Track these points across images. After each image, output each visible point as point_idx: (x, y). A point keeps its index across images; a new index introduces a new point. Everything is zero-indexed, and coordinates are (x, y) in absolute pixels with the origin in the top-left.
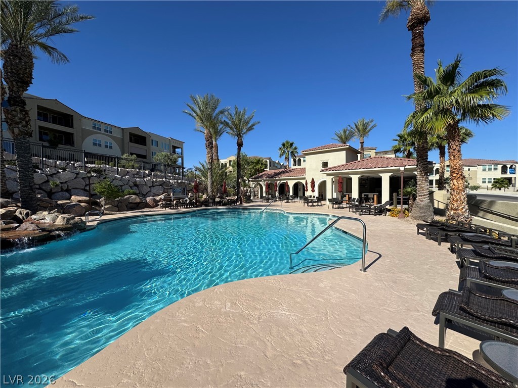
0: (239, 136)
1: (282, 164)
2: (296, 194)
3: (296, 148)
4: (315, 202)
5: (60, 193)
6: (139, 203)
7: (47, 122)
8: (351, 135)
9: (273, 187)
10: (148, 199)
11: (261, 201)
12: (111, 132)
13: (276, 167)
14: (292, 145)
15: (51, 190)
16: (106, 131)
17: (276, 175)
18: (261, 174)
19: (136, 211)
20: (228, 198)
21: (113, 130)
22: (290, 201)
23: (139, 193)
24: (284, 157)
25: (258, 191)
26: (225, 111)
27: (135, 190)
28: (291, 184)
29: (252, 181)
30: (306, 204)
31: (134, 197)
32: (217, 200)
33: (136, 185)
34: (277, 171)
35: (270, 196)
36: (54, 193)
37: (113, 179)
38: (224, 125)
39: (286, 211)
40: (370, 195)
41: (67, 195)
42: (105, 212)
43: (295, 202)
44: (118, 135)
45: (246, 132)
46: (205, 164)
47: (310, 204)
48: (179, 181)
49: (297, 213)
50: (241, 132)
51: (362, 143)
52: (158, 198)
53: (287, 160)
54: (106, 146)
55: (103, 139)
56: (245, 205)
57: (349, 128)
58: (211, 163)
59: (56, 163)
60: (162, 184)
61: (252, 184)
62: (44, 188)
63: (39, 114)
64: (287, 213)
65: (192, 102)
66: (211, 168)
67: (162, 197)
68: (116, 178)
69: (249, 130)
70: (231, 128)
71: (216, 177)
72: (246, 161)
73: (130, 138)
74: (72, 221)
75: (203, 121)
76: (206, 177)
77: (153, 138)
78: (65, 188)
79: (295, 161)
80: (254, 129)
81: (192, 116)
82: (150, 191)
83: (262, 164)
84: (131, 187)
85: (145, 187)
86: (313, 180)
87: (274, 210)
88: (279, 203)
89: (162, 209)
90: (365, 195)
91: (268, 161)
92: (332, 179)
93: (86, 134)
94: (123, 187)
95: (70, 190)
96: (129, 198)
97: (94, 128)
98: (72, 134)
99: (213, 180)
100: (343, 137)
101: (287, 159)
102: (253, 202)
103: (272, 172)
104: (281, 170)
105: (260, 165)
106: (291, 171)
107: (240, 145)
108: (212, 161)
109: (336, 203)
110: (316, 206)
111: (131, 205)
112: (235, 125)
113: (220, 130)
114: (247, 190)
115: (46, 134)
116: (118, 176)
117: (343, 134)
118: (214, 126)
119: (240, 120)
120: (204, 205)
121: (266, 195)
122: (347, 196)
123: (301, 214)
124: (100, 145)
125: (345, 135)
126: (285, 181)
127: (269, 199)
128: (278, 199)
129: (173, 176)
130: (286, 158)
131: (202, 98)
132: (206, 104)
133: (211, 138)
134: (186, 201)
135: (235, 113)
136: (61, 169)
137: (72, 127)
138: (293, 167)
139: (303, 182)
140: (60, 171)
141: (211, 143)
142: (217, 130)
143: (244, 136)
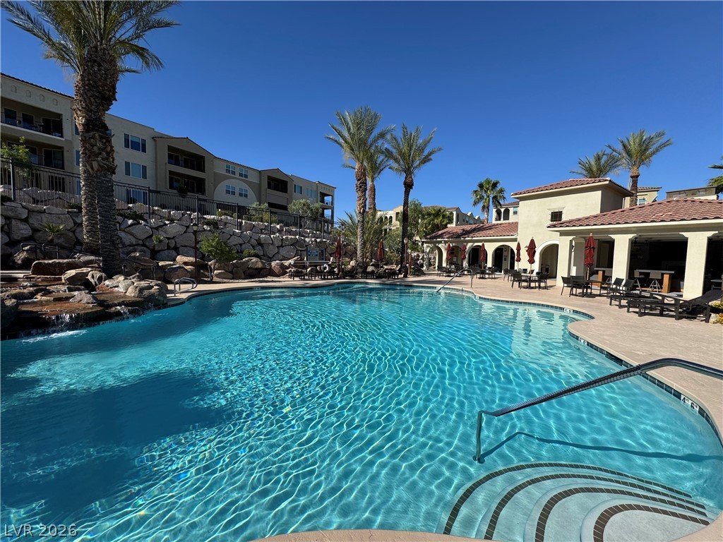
0: (408, 171)
1: (476, 218)
2: (498, 265)
3: (501, 191)
4: (535, 281)
5: (166, 252)
6: (261, 269)
7: (179, 165)
8: (613, 163)
9: (460, 253)
10: (273, 264)
11: (438, 275)
12: (246, 176)
13: (467, 222)
14: (495, 185)
15: (154, 247)
16: (241, 175)
17: (465, 234)
18: (440, 232)
19: (257, 279)
20: (386, 267)
21: (250, 173)
22: (487, 276)
23: (264, 255)
24: (481, 205)
25: (435, 258)
26: (386, 133)
27: (259, 251)
28: (490, 248)
29: (426, 243)
30: (516, 284)
31: (254, 259)
32: (370, 269)
33: (260, 244)
34: (468, 227)
35: (453, 266)
36: (159, 251)
37: (231, 235)
38: (386, 156)
39: (478, 295)
40: (655, 274)
41: (174, 253)
42: (215, 279)
43: (495, 278)
44: (253, 179)
45: (419, 165)
46: (354, 215)
47: (524, 284)
48: (318, 240)
49: (499, 301)
50: (412, 165)
51: (635, 178)
52: (287, 263)
53: (486, 210)
54: (241, 195)
55: (238, 185)
56: (411, 279)
57: (609, 151)
58: (363, 213)
59: (170, 212)
60: (294, 244)
61: (427, 248)
62: (147, 244)
63: (170, 156)
64: (480, 298)
65: (339, 121)
66: (363, 222)
67: (292, 261)
68: (234, 234)
69: (425, 162)
70: (396, 160)
71: (369, 234)
72: (421, 212)
73: (269, 184)
74: (146, 293)
75: (353, 150)
76: (355, 234)
77: (296, 182)
78: (172, 245)
79: (499, 213)
80: (431, 159)
81: (338, 143)
82: (278, 253)
83: (444, 216)
84: (253, 247)
85: (271, 246)
86: (532, 242)
87: (457, 290)
88: (467, 279)
89: (290, 279)
90: (641, 274)
91: (455, 213)
92: (571, 241)
93: (218, 179)
94: (243, 246)
95: (178, 248)
96: (248, 261)
97: (228, 171)
98: (204, 180)
99: (365, 238)
100: (595, 169)
101: (486, 208)
102: (425, 274)
103: (459, 229)
104: (474, 226)
105: (441, 218)
106: (490, 228)
107: (408, 186)
108: (364, 211)
109: (578, 286)
110: (535, 288)
111: (251, 271)
112: (402, 155)
113: (380, 164)
114: (419, 256)
115: (178, 181)
116: (237, 231)
117: (593, 163)
118: (371, 159)
119: (411, 147)
120: (350, 276)
121: (447, 265)
122: (601, 273)
123: (507, 302)
124: (233, 193)
125: (599, 164)
126: (481, 244)
127: (450, 272)
128: (466, 272)
129: (313, 233)
130: (484, 207)
131: (352, 115)
132: (358, 124)
133: (365, 176)
134: (325, 268)
135: (402, 136)
136: (168, 220)
137: (204, 171)
138: (494, 222)
139: (513, 246)
140: (167, 222)
141: (363, 183)
142: (376, 163)
143: (415, 171)
